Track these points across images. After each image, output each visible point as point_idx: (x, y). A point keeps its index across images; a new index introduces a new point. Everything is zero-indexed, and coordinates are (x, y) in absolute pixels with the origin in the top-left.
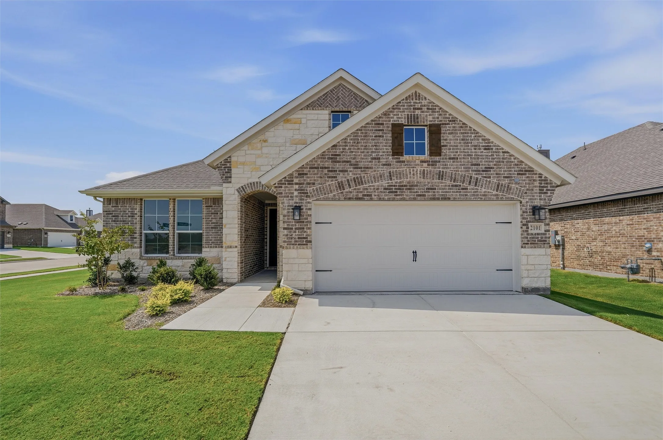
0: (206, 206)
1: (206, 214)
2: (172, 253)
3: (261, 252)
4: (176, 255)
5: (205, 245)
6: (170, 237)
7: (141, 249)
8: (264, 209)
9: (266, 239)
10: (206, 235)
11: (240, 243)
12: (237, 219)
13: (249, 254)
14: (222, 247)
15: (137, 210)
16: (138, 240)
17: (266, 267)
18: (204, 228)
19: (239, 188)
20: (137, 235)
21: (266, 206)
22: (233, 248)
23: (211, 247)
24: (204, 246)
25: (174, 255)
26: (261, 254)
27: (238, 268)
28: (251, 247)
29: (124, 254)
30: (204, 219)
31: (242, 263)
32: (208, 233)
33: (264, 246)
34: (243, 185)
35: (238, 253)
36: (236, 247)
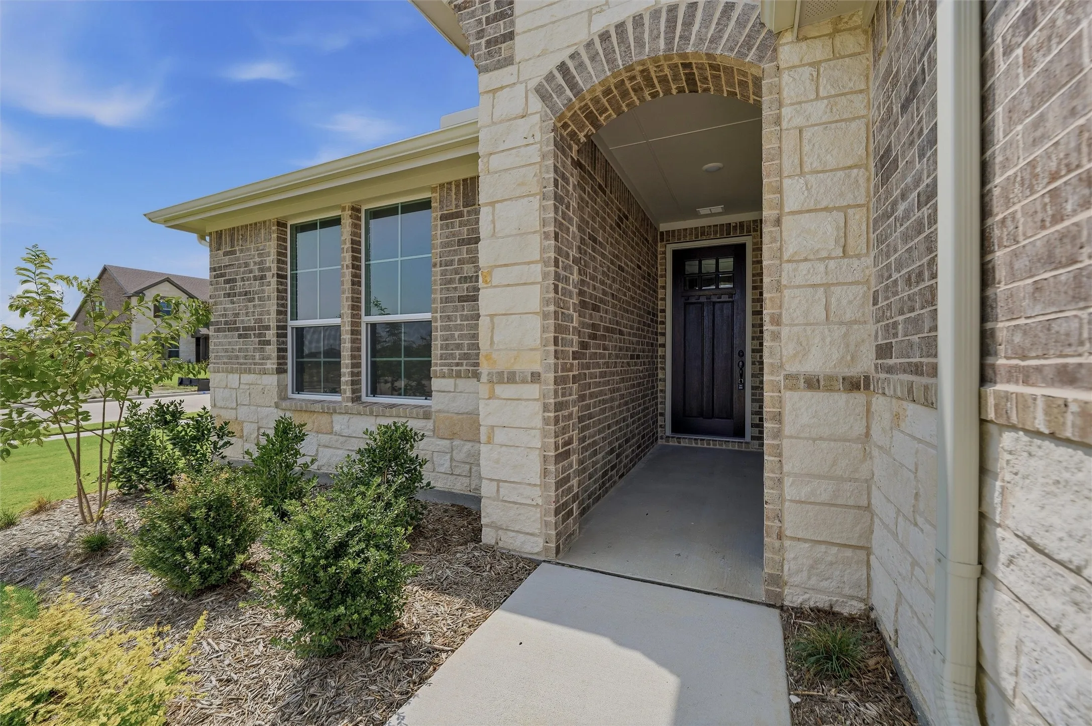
0: (443, 218)
1: (444, 245)
2: (349, 394)
3: (647, 389)
4: (364, 398)
5: (441, 365)
6: (344, 337)
7: (282, 376)
8: (656, 250)
9: (663, 346)
10: (444, 328)
11: (552, 361)
12: (537, 238)
13: (604, 402)
14: (476, 375)
15: (271, 258)
16: (272, 350)
17: (662, 438)
18: (435, 300)
19: (550, 78)
20: (271, 335)
21: (662, 240)
22: (524, 381)
23: (458, 375)
24: (438, 368)
25: (356, 399)
26: (647, 395)
27: (544, 486)
28: (612, 374)
29: (248, 391)
30: (435, 265)
31: (562, 456)
32: (449, 318)
33: (657, 368)
34: (564, 56)
35: (546, 408)
36: (536, 377)
